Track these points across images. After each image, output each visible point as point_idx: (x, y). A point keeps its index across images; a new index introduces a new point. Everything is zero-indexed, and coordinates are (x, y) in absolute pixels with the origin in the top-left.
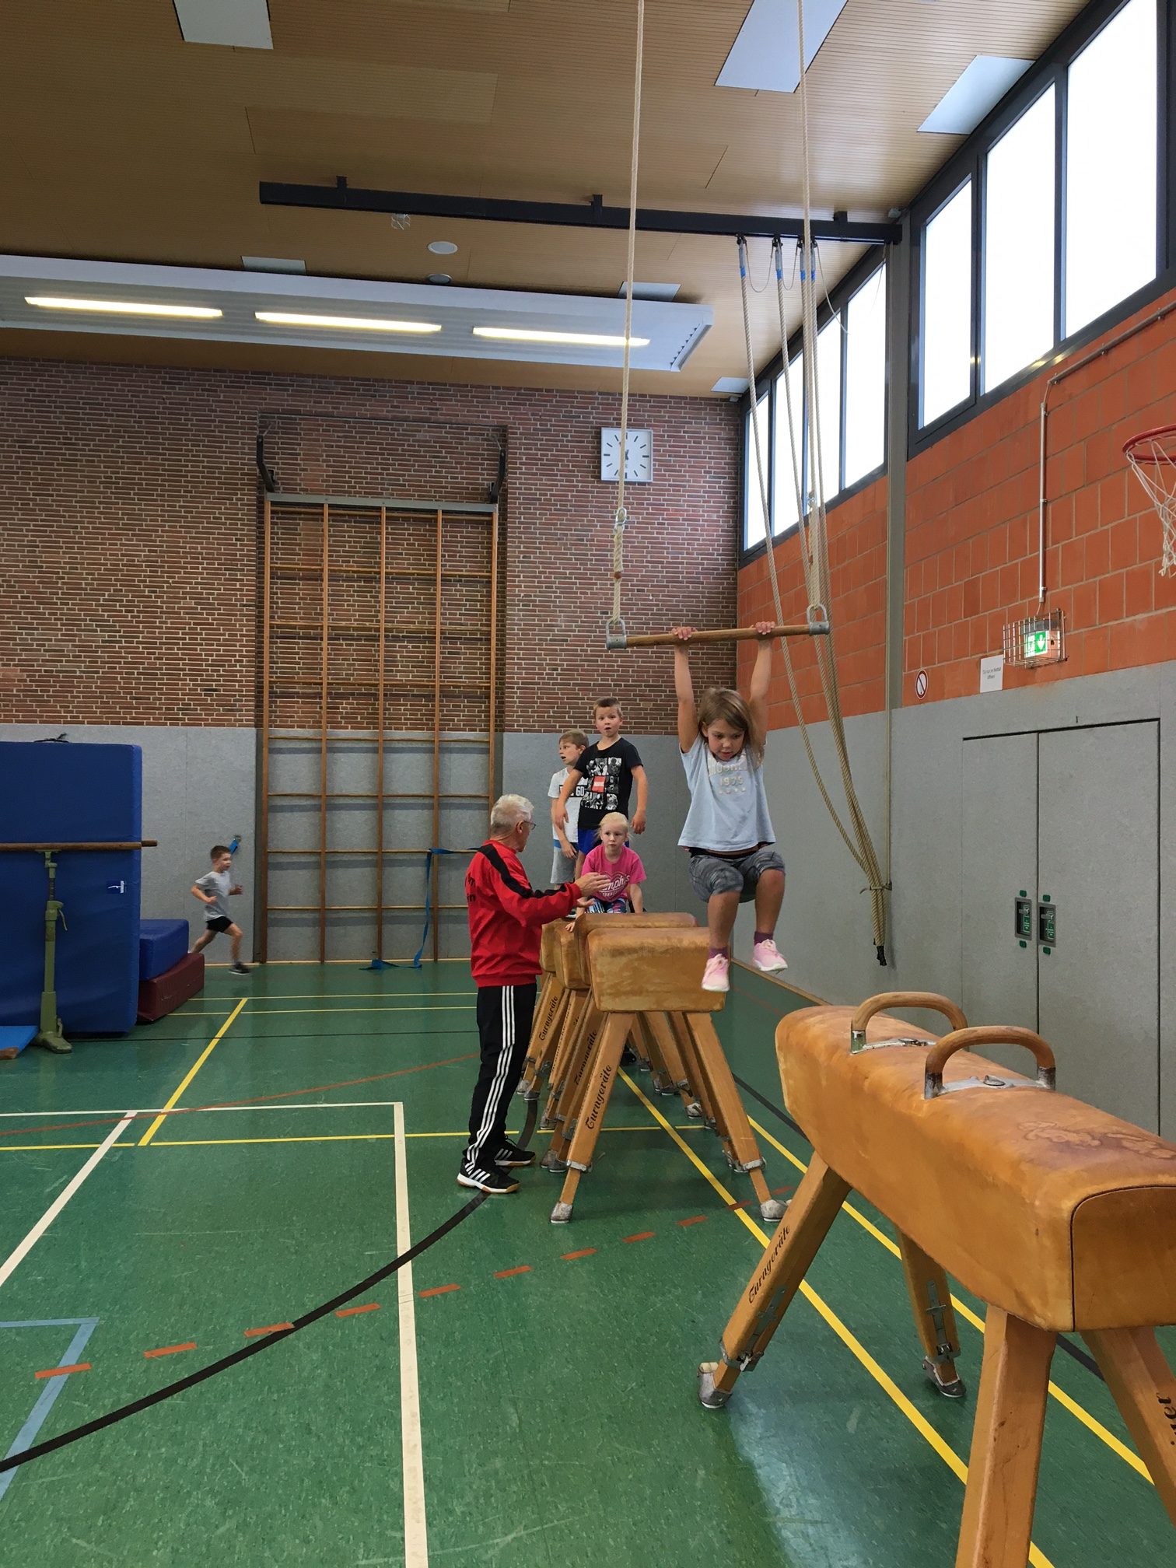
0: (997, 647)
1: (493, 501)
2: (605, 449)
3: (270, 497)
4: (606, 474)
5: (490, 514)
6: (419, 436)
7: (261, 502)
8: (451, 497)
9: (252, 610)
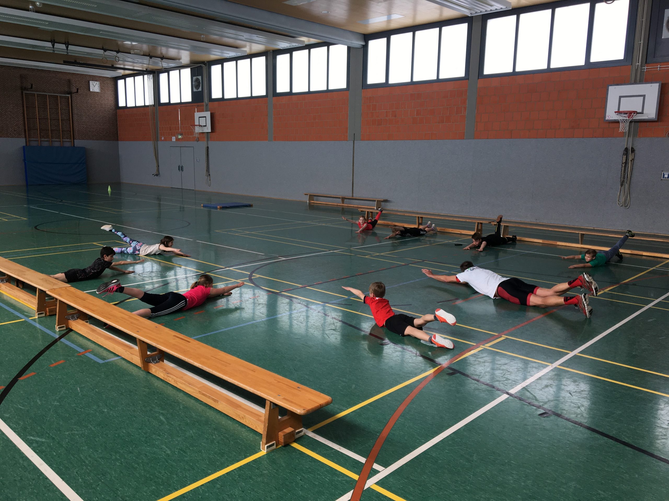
0: (174, 136)
1: (68, 94)
2: (90, 85)
3: (25, 92)
4: (91, 90)
5: (69, 97)
6: (53, 80)
7: (22, 92)
8: (61, 93)
9: (22, 115)
